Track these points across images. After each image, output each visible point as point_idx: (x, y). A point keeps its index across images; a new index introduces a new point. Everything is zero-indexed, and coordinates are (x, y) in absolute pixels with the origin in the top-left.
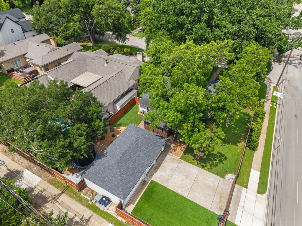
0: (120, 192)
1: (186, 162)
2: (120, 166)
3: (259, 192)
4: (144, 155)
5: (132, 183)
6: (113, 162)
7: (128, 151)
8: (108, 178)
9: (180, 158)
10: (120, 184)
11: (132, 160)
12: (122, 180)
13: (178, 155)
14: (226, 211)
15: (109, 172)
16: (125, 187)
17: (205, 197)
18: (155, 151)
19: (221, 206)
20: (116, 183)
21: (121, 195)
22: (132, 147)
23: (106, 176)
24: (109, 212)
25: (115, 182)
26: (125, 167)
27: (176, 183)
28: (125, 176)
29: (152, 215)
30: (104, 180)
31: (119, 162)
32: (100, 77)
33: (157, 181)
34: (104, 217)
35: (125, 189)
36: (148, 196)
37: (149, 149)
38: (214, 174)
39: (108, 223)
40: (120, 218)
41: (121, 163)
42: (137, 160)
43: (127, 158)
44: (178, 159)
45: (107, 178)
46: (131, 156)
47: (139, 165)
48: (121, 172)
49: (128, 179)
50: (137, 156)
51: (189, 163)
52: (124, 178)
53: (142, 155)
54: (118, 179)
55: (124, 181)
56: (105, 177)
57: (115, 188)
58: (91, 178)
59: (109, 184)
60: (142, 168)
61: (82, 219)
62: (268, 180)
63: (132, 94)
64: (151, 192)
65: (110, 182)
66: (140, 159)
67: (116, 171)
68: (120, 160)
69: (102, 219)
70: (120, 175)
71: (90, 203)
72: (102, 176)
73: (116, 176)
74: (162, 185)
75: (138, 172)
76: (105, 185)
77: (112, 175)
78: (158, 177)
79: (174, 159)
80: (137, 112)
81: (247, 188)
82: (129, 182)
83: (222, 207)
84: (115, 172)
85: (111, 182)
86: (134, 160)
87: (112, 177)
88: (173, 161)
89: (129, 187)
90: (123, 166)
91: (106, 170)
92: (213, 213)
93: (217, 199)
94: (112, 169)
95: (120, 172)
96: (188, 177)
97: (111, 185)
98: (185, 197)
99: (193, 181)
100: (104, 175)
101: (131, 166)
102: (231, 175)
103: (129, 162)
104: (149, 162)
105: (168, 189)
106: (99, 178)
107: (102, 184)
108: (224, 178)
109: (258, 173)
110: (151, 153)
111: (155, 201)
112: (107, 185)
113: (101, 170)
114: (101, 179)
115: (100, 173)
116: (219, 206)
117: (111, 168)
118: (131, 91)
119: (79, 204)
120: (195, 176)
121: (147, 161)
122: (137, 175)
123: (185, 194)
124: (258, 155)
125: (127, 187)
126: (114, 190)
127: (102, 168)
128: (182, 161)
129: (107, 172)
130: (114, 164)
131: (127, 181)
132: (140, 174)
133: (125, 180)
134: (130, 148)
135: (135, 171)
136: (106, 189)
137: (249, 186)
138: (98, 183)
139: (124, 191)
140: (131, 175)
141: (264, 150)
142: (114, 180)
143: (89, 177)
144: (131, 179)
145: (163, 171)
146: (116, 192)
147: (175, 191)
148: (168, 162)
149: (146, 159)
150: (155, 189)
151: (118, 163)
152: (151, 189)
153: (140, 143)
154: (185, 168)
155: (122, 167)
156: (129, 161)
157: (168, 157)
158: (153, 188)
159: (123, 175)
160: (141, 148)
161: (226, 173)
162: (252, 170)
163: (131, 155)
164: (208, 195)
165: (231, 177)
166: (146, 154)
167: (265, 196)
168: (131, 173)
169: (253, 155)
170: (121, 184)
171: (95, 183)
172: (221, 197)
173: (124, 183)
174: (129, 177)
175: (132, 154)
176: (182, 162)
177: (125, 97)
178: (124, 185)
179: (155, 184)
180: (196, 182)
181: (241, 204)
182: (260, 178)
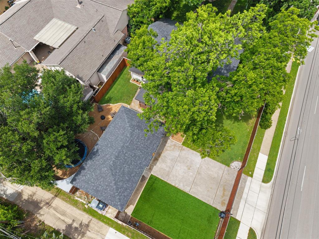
0: (117, 202)
1: (188, 149)
2: (114, 173)
3: (264, 181)
4: (141, 154)
5: (130, 190)
6: (105, 169)
7: (122, 152)
8: (102, 187)
9: (182, 145)
10: (116, 194)
11: (127, 163)
12: (117, 189)
13: (180, 141)
15: (102, 180)
16: (122, 197)
17: (208, 191)
18: (154, 145)
19: (224, 200)
20: (112, 193)
21: (118, 206)
22: (126, 146)
23: (100, 185)
24: (108, 216)
25: (110, 192)
26: (120, 173)
27: (177, 176)
28: (121, 184)
29: (153, 216)
30: (98, 189)
31: (112, 168)
32: (74, 28)
33: (157, 176)
34: (103, 221)
35: (122, 199)
36: (147, 194)
37: (146, 144)
38: (219, 163)
39: (108, 227)
40: (120, 222)
41: (115, 169)
42: (133, 161)
43: (121, 161)
44: (180, 145)
45: (100, 187)
46: (126, 158)
47: (136, 166)
48: (116, 180)
49: (125, 186)
50: (133, 156)
51: (192, 149)
52: (120, 187)
54: (113, 189)
55: (120, 189)
56: (98, 186)
57: (111, 198)
58: (83, 187)
59: (104, 193)
60: (139, 170)
61: (81, 225)
62: (275, 166)
63: (120, 55)
64: (150, 190)
65: (104, 192)
66: (137, 159)
67: (110, 179)
68: (114, 165)
69: (102, 224)
70: (115, 184)
71: (86, 206)
72: (95, 185)
73: (111, 184)
74: (162, 180)
75: (135, 176)
76: (99, 194)
77: (106, 184)
78: (159, 170)
79: (175, 145)
80: (129, 80)
81: (252, 177)
82: (126, 189)
83: (225, 202)
84: (109, 181)
85: (106, 191)
86: (130, 161)
87: (106, 187)
88: (175, 149)
89: (127, 196)
90: (118, 171)
91: (98, 178)
92: (215, 208)
93: (220, 193)
94: (106, 177)
95: (114, 180)
96: (191, 168)
97: (106, 195)
98: (187, 193)
99: (196, 173)
100: (97, 184)
101: (126, 170)
102: (237, 162)
103: (124, 166)
104: (147, 160)
105: (169, 184)
106: (92, 187)
107: (96, 194)
108: (228, 165)
109: (266, 158)
110: (149, 149)
111: (156, 200)
112: (102, 194)
113: (93, 178)
114: (94, 188)
115: (92, 181)
116: (221, 200)
117: (104, 175)
118: (118, 50)
119: (75, 208)
120: (198, 166)
121: (145, 159)
122: (134, 180)
123: (187, 189)
124: (269, 134)
125: (124, 196)
126: (110, 200)
127: (94, 176)
128: (184, 147)
129: (100, 181)
130: (106, 171)
131: (123, 189)
132: (138, 178)
133: (122, 189)
134: (124, 148)
135: (132, 175)
137: (254, 175)
138: (91, 192)
139: (121, 201)
140: (128, 181)
141: (276, 127)
142: (108, 189)
143: (81, 186)
144: (128, 185)
145: (163, 162)
146: (113, 203)
147: (176, 186)
148: (168, 150)
149: (143, 157)
150: (155, 185)
151: (111, 170)
152: (152, 186)
153: (136, 138)
154: (187, 157)
155: (116, 174)
156: (123, 164)
157: (169, 144)
158: (152, 185)
159: (118, 184)
160: (137, 145)
161: (232, 160)
162: (260, 154)
163: (126, 156)
164: (211, 188)
165: (237, 165)
166: (143, 152)
167: (270, 184)
168: (127, 178)
169: (264, 134)
170: (118, 194)
172: (224, 190)
173: (120, 192)
174: (126, 184)
176: (184, 150)
177: (111, 61)
178: (120, 194)
179: (155, 179)
180: (199, 173)
181: (244, 196)
182: (268, 164)
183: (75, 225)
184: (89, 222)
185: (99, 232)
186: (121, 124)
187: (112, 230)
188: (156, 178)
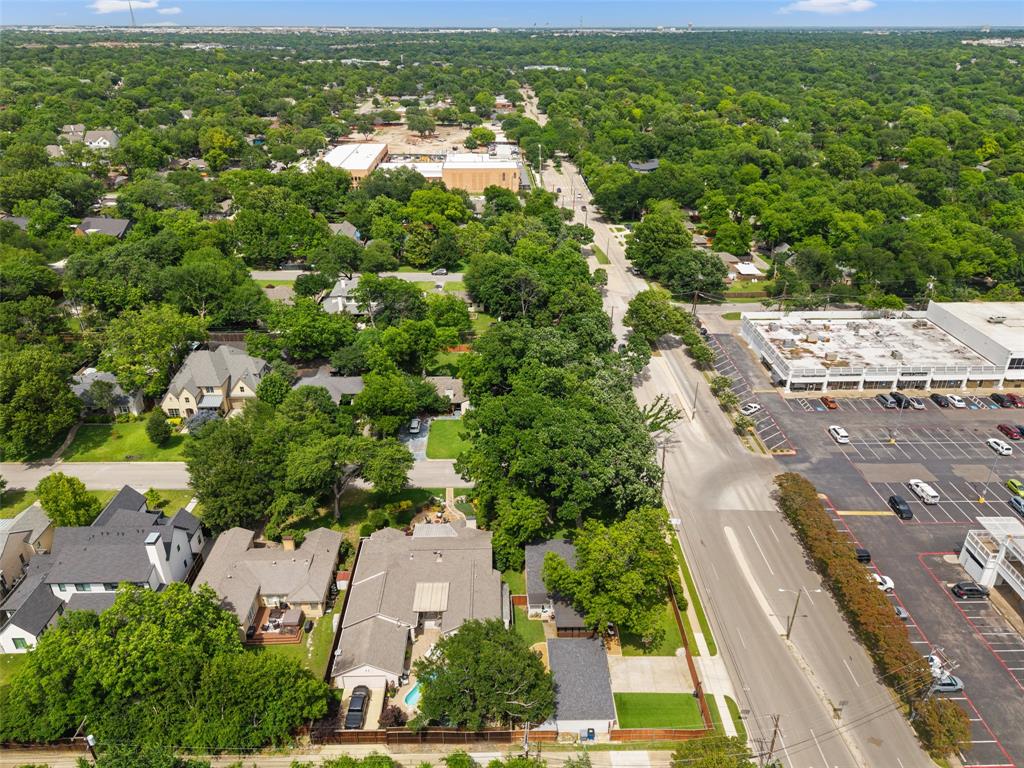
1: (631, 657)
2: (589, 689)
3: (712, 655)
5: (610, 700)
7: (583, 671)
8: (585, 707)
9: (622, 655)
10: (601, 706)
11: (593, 678)
12: (600, 701)
13: (619, 653)
14: (698, 684)
17: (671, 683)
19: (690, 684)
20: (597, 707)
21: (609, 716)
22: (583, 665)
23: (583, 706)
24: (601, 742)
25: (595, 707)
26: (593, 688)
27: (637, 684)
30: (583, 710)
33: (619, 691)
34: (600, 750)
35: (609, 708)
36: (622, 709)
37: (596, 659)
38: (665, 657)
40: (615, 742)
42: (596, 676)
44: (621, 657)
49: (604, 697)
50: (593, 671)
52: (600, 699)
53: (596, 668)
54: (597, 702)
55: (602, 701)
58: (568, 716)
59: (590, 711)
62: (713, 639)
64: (622, 704)
66: (598, 673)
69: (601, 752)
70: (596, 698)
71: (576, 745)
72: (579, 708)
73: (592, 700)
74: (626, 693)
75: (606, 687)
76: (587, 714)
77: (588, 701)
78: (617, 686)
79: (617, 659)
80: (526, 617)
81: (699, 655)
84: (589, 697)
85: (591, 708)
86: (594, 676)
87: (590, 704)
88: (618, 662)
91: (578, 700)
93: (682, 680)
94: (584, 696)
95: (593, 695)
96: (644, 672)
97: (593, 711)
98: (655, 693)
99: (651, 674)
100: (580, 706)
101: (596, 684)
102: (680, 649)
103: (592, 681)
105: (634, 693)
106: (577, 711)
108: (674, 655)
109: (701, 635)
111: (632, 710)
112: (589, 713)
113: (573, 703)
114: (580, 711)
115: (574, 706)
116: (687, 685)
117: (582, 694)
120: (650, 667)
121: (604, 672)
122: (607, 691)
123: (652, 690)
124: (691, 611)
127: (573, 700)
128: (626, 657)
129: (581, 702)
130: (583, 690)
134: (582, 667)
135: (603, 688)
136: (591, 719)
139: (609, 710)
140: (603, 693)
141: (693, 603)
142: (593, 705)
145: (617, 678)
146: (603, 716)
147: (642, 692)
148: (614, 666)
150: (623, 699)
151: (585, 686)
153: (585, 656)
154: (635, 664)
157: (610, 661)
158: (621, 700)
159: (598, 696)
160: (591, 661)
161: (675, 649)
162: (695, 635)
163: (589, 673)
164: (673, 680)
165: (681, 651)
167: (718, 655)
168: (601, 691)
169: (686, 616)
171: (576, 719)
172: (684, 676)
176: (627, 659)
180: (654, 673)
181: (704, 674)
182: (706, 639)
184: (587, 757)
187: (613, 753)
188: (621, 694)
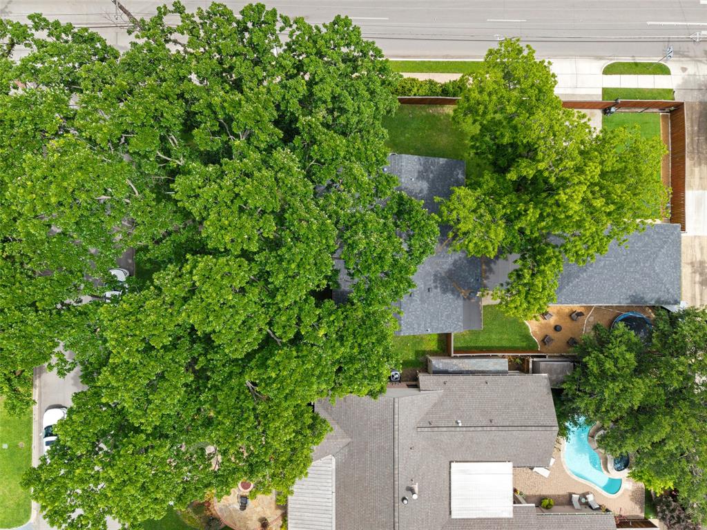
0: (676, 235)
2: (655, 255)
5: (655, 229)
6: (656, 268)
7: (627, 260)
8: (671, 262)
11: (632, 247)
12: (665, 242)
15: (665, 266)
16: (668, 233)
20: (671, 246)
21: (678, 232)
22: (617, 259)
28: (657, 242)
41: (650, 257)
48: (658, 249)
61: (694, 272)
67: (662, 257)
70: (663, 248)
73: (665, 253)
76: (677, 261)
77: (667, 258)
82: (657, 233)
83: (589, 114)
85: (672, 255)
87: (669, 257)
89: (663, 229)
90: (649, 252)
91: (665, 272)
92: (603, 122)
94: (662, 263)
95: (660, 250)
97: (675, 253)
100: (670, 270)
106: (675, 274)
107: (678, 265)
113: (667, 279)
114: (674, 271)
115: (670, 277)
117: (661, 266)
125: (665, 231)
130: (657, 265)
131: (660, 236)
134: (620, 260)
136: (680, 256)
138: (679, 272)
139: (672, 232)
140: (649, 236)
151: (654, 260)
155: (653, 252)
156: (637, 250)
159: (659, 244)
168: (647, 238)
173: (665, 238)
175: (625, 254)
183: (698, 278)
184: (688, 264)
185: (691, 246)
186: (582, 287)
